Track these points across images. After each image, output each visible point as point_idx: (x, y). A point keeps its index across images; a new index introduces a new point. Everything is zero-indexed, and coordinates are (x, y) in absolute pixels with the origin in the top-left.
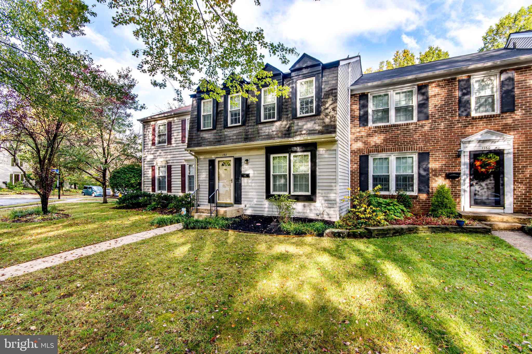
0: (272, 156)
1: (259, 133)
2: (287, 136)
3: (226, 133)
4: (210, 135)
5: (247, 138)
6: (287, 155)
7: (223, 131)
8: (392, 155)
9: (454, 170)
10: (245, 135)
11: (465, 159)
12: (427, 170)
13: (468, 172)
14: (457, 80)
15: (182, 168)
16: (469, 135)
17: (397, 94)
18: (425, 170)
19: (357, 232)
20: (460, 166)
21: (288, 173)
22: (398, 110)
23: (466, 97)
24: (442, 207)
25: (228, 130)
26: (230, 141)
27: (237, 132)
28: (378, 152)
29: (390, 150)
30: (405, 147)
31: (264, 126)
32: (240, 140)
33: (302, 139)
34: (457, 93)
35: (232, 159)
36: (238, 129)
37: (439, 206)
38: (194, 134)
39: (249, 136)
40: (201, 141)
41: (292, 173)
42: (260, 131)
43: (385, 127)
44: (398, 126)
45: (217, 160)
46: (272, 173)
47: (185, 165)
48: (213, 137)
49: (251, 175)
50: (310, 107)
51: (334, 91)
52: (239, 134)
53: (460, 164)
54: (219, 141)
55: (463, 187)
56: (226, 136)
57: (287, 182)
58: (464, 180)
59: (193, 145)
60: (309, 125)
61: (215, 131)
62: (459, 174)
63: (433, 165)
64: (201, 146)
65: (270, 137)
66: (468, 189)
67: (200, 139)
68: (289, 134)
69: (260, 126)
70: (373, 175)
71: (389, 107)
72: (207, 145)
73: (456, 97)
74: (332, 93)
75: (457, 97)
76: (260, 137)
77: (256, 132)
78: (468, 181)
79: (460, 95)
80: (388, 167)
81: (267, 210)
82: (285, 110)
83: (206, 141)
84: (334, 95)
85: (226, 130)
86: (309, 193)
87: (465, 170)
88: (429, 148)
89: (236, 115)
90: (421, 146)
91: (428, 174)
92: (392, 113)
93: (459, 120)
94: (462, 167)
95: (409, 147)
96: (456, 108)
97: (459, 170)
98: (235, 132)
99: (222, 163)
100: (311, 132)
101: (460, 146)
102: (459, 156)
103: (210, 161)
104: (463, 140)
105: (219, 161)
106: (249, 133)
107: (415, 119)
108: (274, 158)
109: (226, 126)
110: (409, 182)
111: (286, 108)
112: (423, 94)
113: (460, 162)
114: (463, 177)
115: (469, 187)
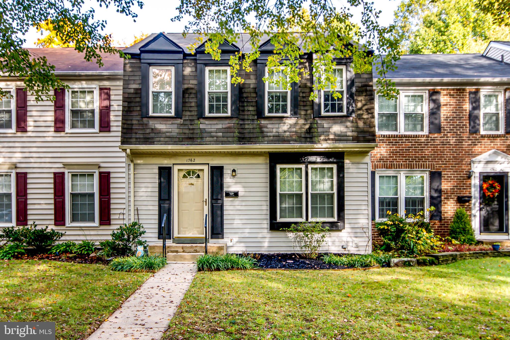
0: (279, 167)
1: (262, 132)
2: (308, 140)
3: (202, 126)
4: (168, 126)
5: (243, 138)
6: (303, 167)
7: (196, 122)
8: (402, 173)
9: (465, 194)
10: (239, 133)
11: (475, 181)
12: (439, 191)
13: (477, 195)
14: (468, 91)
15: (55, 178)
16: (478, 155)
17: (406, 96)
18: (436, 191)
19: (426, 260)
20: (471, 189)
21: (304, 191)
22: (407, 116)
23: (476, 112)
24: (465, 233)
25: (207, 122)
26: (211, 139)
27: (224, 126)
28: (387, 168)
29: (399, 166)
30: (416, 164)
31: (271, 122)
32: (230, 139)
33: (329, 146)
34: (468, 106)
35: (206, 168)
36: (227, 122)
37: (462, 233)
38: (134, 122)
39: (247, 135)
40: (152, 135)
41: (310, 191)
42: (265, 130)
43: (394, 137)
44: (409, 137)
45: (176, 168)
46: (278, 192)
47: (63, 174)
48: (177, 131)
49: (240, 194)
50: (339, 104)
51: (368, 88)
52: (227, 130)
53: (470, 186)
54: (190, 138)
55: (473, 212)
56: (203, 131)
57: (301, 203)
58: (475, 204)
59: (134, 140)
60: (337, 129)
61: (179, 121)
62: (470, 197)
63: (446, 186)
64: (152, 143)
65: (280, 139)
66: (478, 214)
67: (148, 131)
68: (311, 138)
69: (263, 122)
70: (379, 198)
71: (398, 112)
72: (166, 143)
73: (466, 110)
74: (366, 91)
75: (468, 111)
76: (266, 139)
77: (258, 130)
78: (477, 205)
79: (470, 109)
80: (397, 188)
81: (266, 244)
82: (302, 103)
83: (164, 135)
84: (368, 93)
85: (202, 121)
86: (335, 219)
87: (475, 193)
88: (441, 167)
89: (218, 99)
90: (434, 164)
91: (440, 197)
92: (401, 120)
93: (469, 137)
94: (473, 189)
95: (421, 164)
96: (466, 123)
97: (469, 194)
98: (220, 126)
99: (184, 173)
100: (340, 138)
101: (471, 167)
102: (469, 177)
103: (160, 169)
104: (474, 159)
105: (179, 170)
106: (246, 131)
107: (426, 131)
108: (282, 170)
109: (201, 116)
110: (418, 206)
111: (304, 101)
112: (434, 101)
113: (470, 184)
114: (473, 201)
115: (478, 212)
